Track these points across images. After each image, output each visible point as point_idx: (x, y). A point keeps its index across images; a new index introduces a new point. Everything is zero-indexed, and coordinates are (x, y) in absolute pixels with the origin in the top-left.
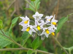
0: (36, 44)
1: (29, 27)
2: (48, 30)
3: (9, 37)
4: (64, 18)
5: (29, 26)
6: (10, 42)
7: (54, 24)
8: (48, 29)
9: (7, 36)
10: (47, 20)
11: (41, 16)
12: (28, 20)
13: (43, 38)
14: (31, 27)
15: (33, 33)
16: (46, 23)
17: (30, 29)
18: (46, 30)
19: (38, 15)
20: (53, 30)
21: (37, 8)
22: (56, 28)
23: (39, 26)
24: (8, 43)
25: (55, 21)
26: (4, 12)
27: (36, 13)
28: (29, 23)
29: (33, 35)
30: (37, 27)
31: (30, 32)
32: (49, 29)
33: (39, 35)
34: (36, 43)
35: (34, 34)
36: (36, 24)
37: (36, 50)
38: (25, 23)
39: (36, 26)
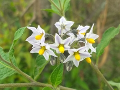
0: (59, 77)
1: (45, 47)
2: (79, 54)
3: (10, 63)
4: (113, 29)
5: (43, 44)
6: (12, 71)
7: (90, 42)
8: (78, 52)
9: (6, 60)
10: (79, 33)
11: (70, 24)
12: (43, 34)
13: (69, 68)
14: (48, 46)
15: (52, 57)
16: (77, 39)
17: (45, 49)
18: (75, 53)
19: (64, 23)
20: (87, 53)
21: (65, 9)
22: (94, 50)
23: (63, 45)
24: (9, 73)
25: (92, 37)
26: (18, 19)
27: (60, 20)
28: (43, 38)
29: (52, 62)
30: (58, 47)
31: (46, 55)
32: (80, 52)
33: (62, 61)
34: (58, 75)
35: (53, 59)
36: (56, 41)
37: (58, 86)
38: (37, 39)
39: (57, 44)
